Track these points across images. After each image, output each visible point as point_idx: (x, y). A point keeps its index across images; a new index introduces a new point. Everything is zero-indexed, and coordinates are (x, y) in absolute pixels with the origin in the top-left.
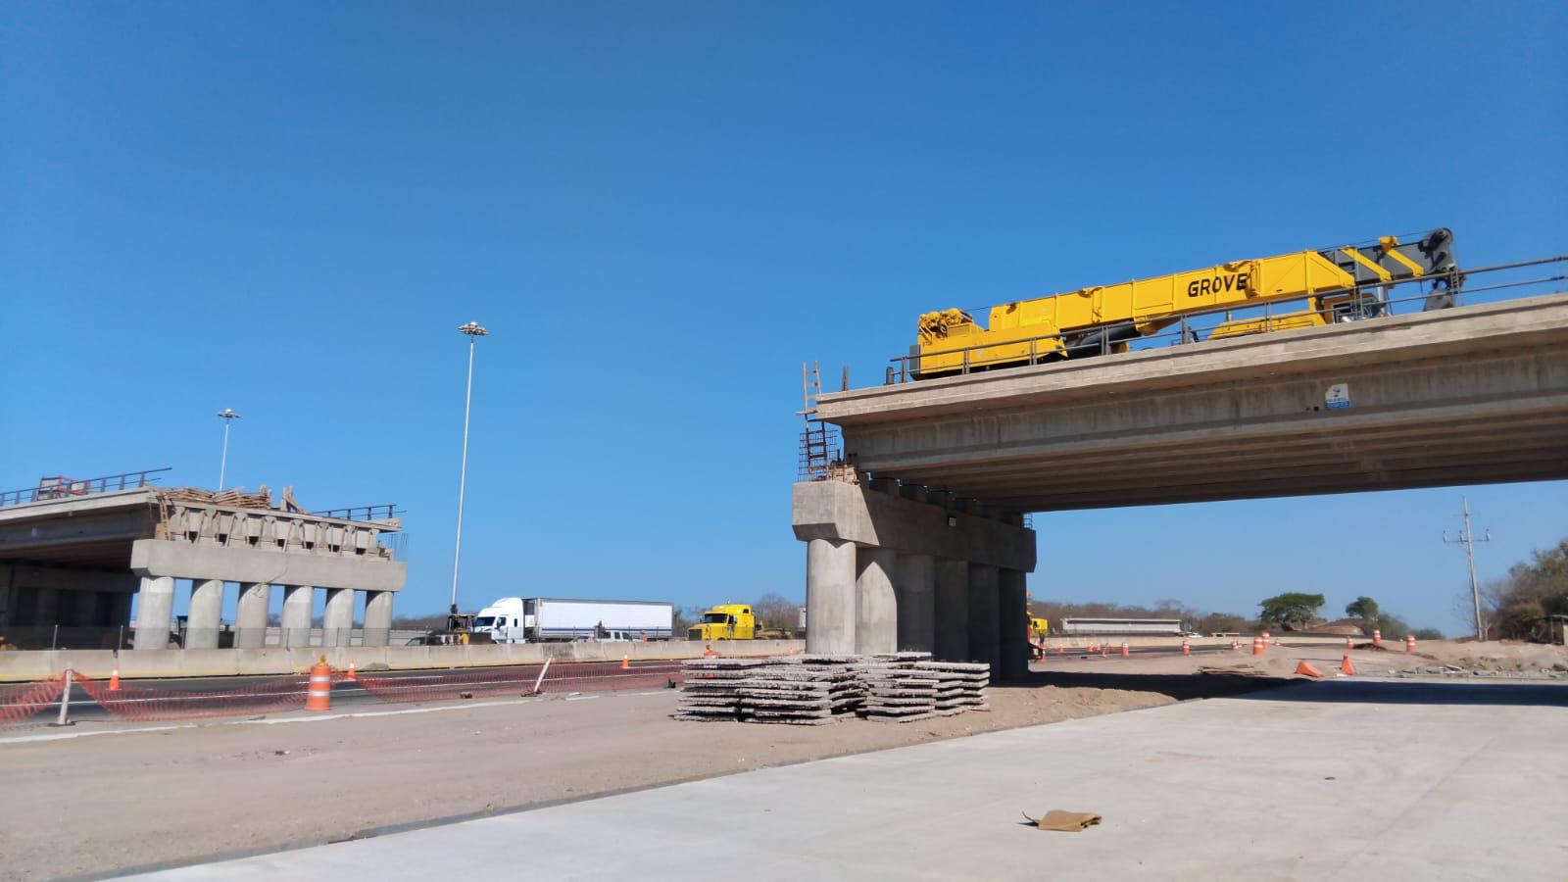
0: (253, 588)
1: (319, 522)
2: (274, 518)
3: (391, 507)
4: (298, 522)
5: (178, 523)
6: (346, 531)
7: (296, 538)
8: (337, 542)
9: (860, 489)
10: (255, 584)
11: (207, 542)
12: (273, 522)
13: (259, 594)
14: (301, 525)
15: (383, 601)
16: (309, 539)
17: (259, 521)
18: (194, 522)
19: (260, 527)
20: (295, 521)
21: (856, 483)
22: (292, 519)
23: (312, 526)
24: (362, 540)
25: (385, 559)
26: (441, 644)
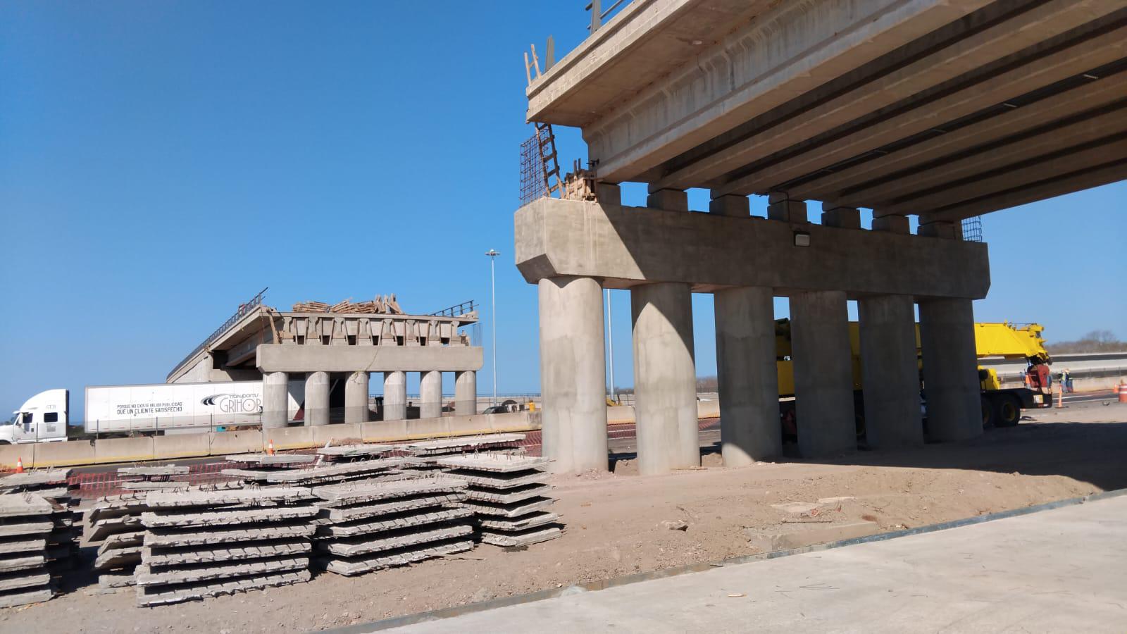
0: (352, 375)
1: (406, 320)
2: (367, 320)
3: (471, 302)
4: (388, 322)
5: (288, 332)
6: (430, 324)
7: (389, 334)
8: (424, 334)
9: (598, 206)
10: (354, 372)
11: (313, 343)
12: (367, 323)
13: (357, 380)
14: (391, 324)
15: (466, 379)
16: (400, 333)
17: (356, 322)
18: (301, 328)
19: (356, 327)
20: (385, 320)
21: (589, 198)
22: (383, 319)
23: (402, 324)
24: (446, 331)
25: (464, 345)
26: (507, 412)
